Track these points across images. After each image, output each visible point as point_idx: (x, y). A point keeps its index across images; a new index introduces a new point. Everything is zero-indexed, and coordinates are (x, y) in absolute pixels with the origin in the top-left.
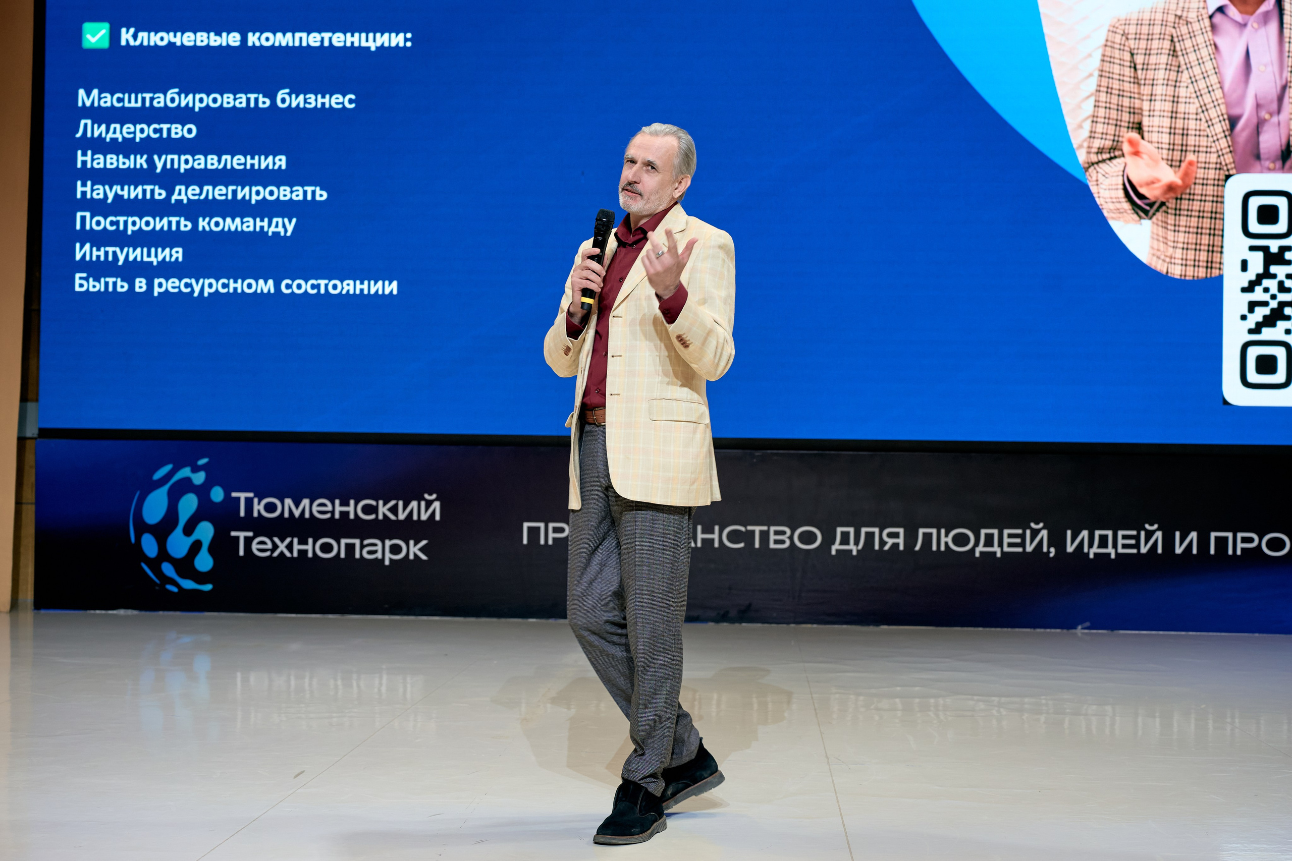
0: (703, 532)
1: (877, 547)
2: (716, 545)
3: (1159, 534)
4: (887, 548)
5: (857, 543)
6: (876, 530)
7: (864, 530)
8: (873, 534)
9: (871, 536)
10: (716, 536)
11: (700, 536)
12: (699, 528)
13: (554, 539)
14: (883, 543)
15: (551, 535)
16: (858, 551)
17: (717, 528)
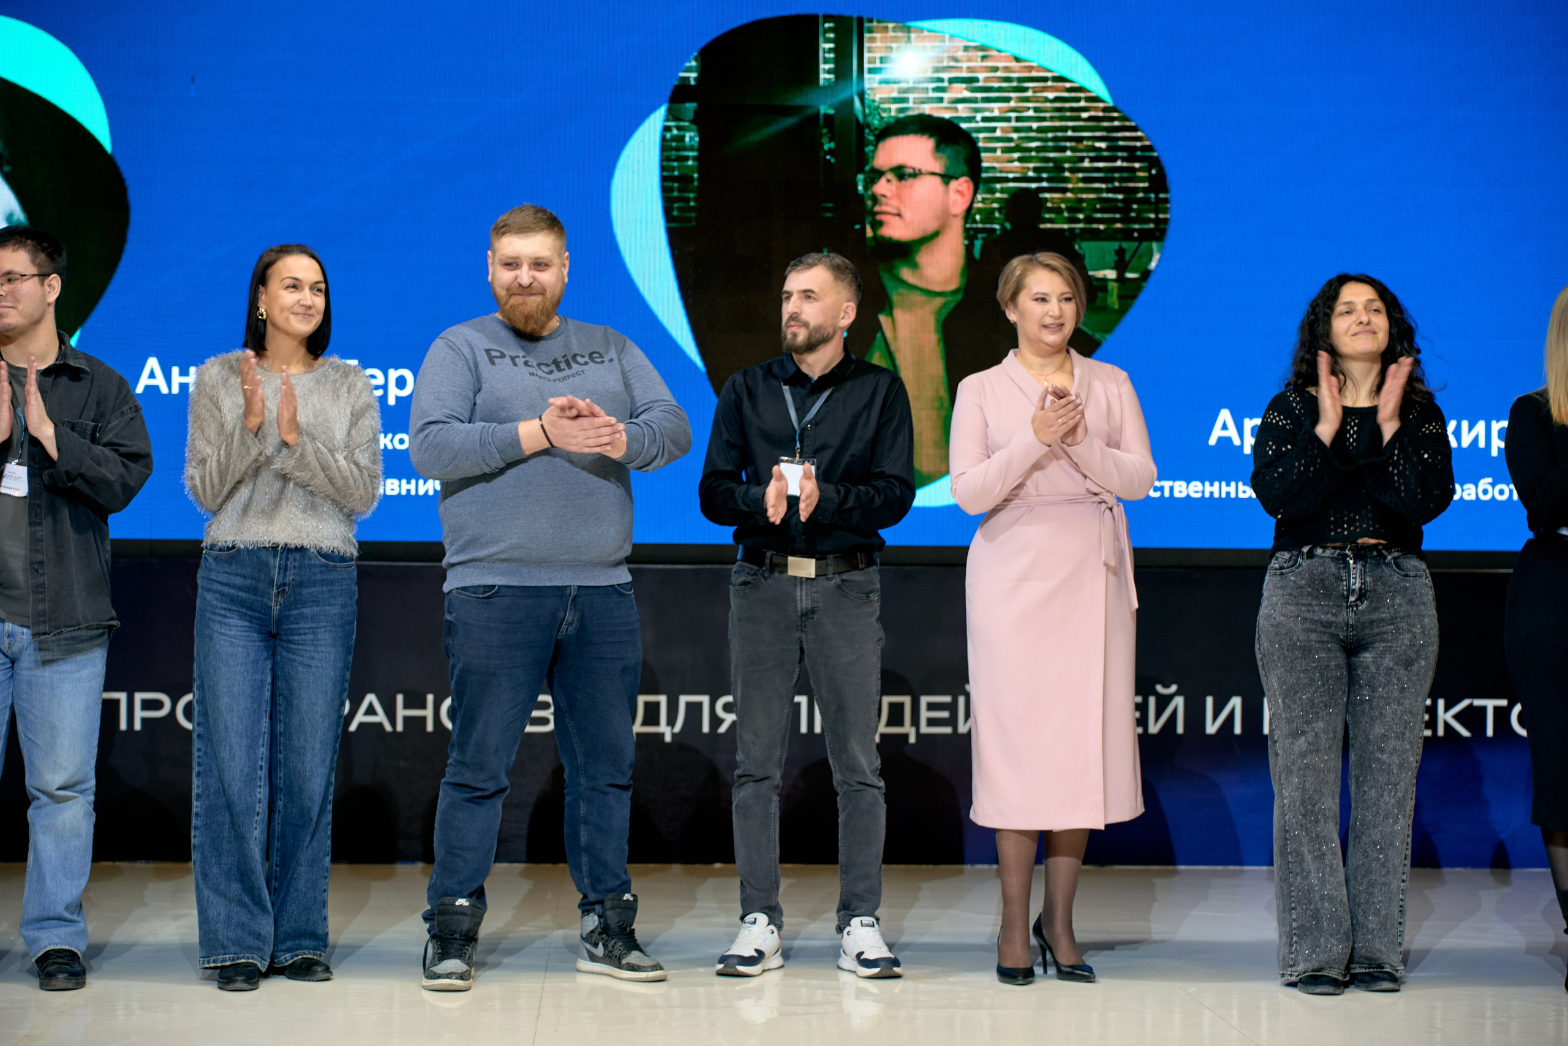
0: (406, 706)
1: (706, 728)
2: (430, 727)
3: (1179, 701)
4: (722, 729)
5: (671, 722)
6: (705, 699)
7: (683, 699)
8: (699, 705)
9: (694, 709)
10: (429, 713)
11: (401, 713)
12: (400, 698)
13: (144, 721)
14: (716, 721)
15: (139, 714)
16: (674, 735)
17: (430, 698)
